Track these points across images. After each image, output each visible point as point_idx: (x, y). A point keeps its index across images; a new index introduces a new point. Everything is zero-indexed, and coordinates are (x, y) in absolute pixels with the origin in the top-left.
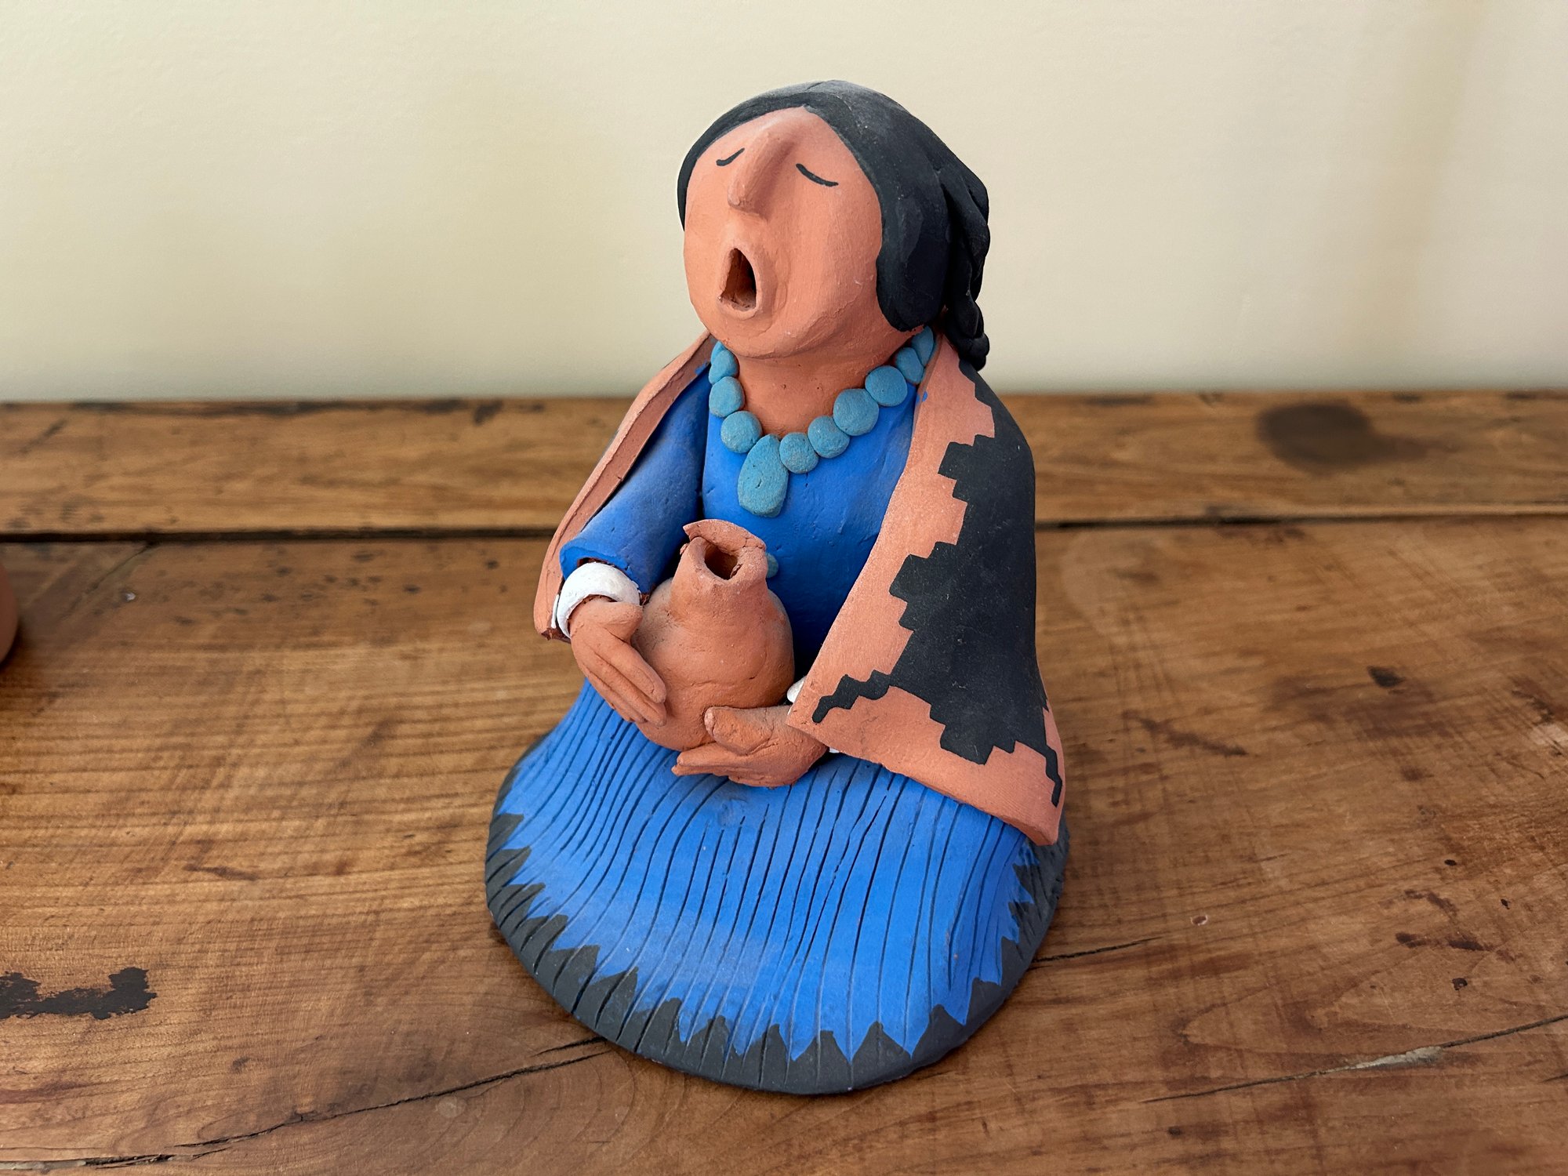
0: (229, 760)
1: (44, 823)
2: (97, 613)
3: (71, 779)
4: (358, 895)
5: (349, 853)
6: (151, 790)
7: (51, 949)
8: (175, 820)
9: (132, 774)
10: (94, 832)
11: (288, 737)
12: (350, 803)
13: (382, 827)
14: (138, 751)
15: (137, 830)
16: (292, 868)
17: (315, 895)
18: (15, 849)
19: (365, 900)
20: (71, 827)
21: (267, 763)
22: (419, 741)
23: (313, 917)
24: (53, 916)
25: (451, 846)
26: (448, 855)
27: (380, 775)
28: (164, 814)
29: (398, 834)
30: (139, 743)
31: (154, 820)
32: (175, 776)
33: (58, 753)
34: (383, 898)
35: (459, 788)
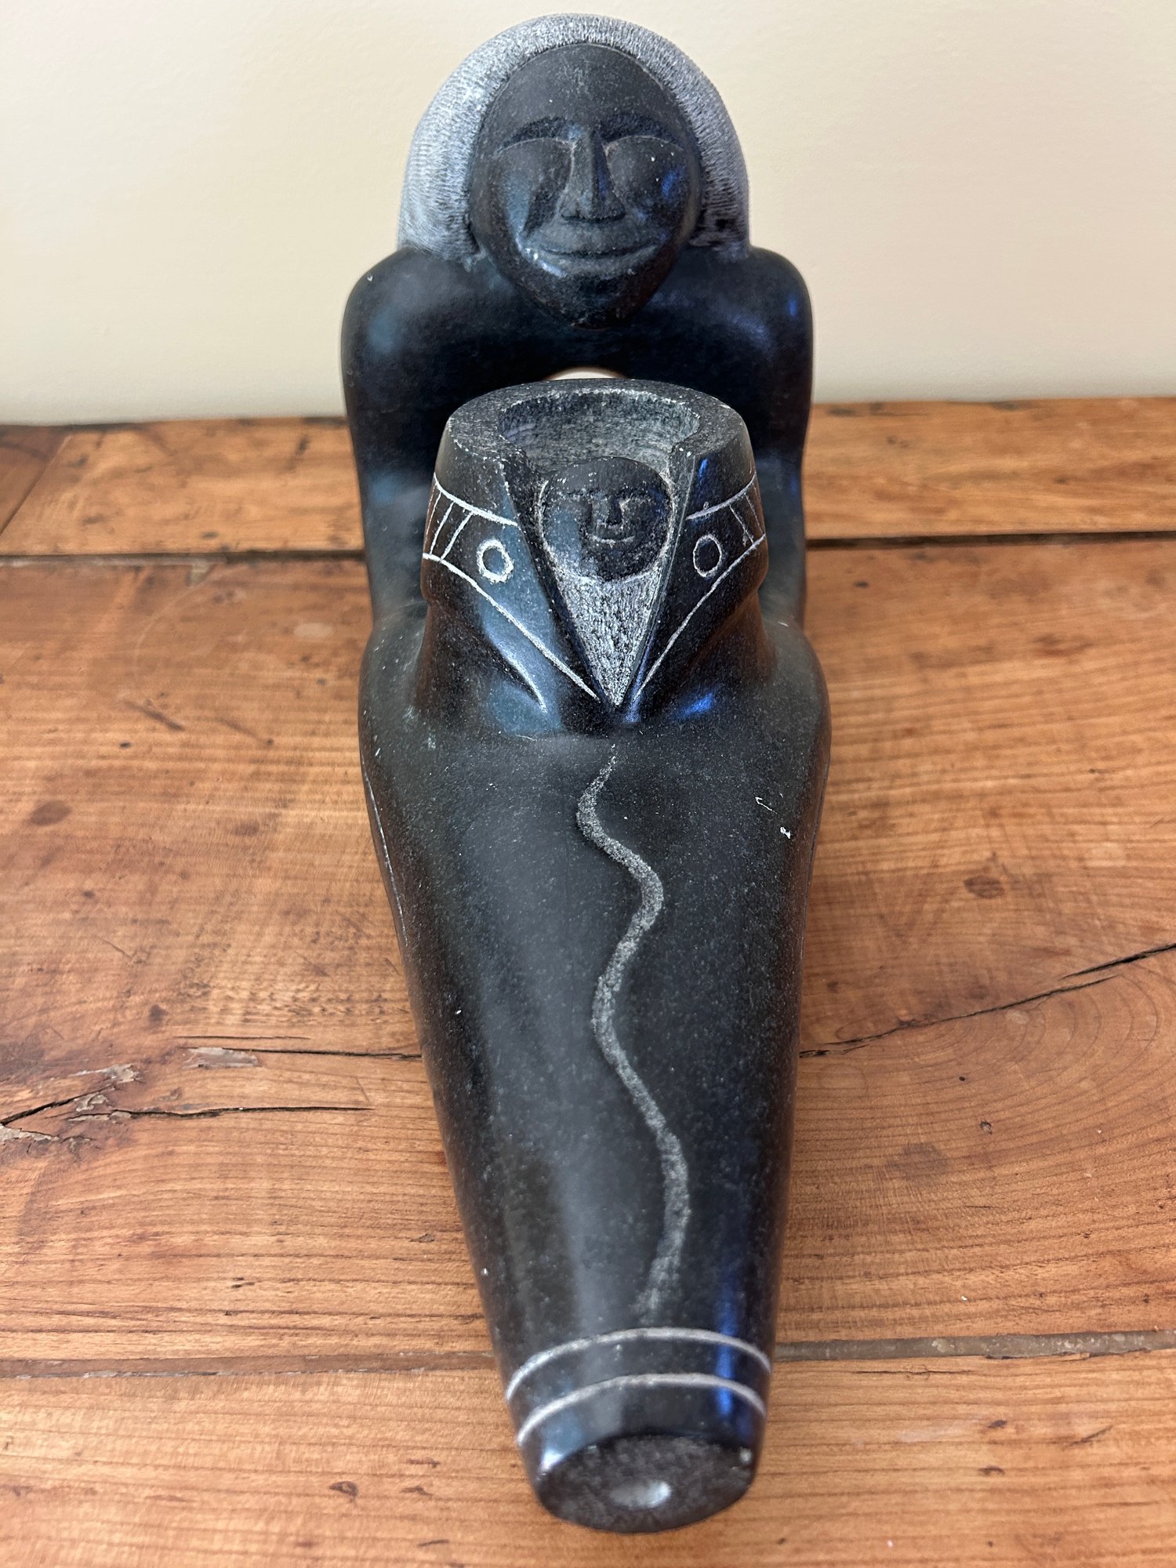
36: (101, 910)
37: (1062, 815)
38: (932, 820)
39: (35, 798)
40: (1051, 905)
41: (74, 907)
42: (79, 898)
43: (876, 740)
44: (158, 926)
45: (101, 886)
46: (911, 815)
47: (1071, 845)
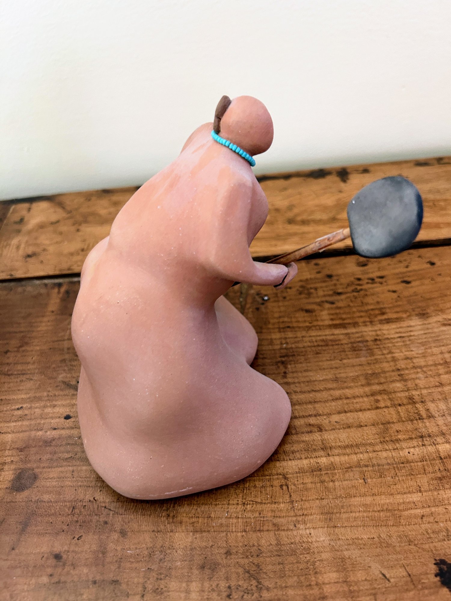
0: (417, 398)
1: (357, 450)
2: (258, 309)
6: (393, 423)
7: (444, 540)
8: (426, 442)
9: (374, 412)
10: (389, 453)
11: (433, 381)
14: (362, 397)
15: (412, 450)
18: (357, 469)
20: (374, 451)
21: (439, 399)
24: (423, 516)
28: (416, 438)
30: (358, 391)
31: (415, 443)
32: (399, 412)
33: (320, 401)
36: (68, 573)
39: (13, 467)
41: (49, 571)
42: (52, 561)
44: (112, 587)
45: (66, 548)
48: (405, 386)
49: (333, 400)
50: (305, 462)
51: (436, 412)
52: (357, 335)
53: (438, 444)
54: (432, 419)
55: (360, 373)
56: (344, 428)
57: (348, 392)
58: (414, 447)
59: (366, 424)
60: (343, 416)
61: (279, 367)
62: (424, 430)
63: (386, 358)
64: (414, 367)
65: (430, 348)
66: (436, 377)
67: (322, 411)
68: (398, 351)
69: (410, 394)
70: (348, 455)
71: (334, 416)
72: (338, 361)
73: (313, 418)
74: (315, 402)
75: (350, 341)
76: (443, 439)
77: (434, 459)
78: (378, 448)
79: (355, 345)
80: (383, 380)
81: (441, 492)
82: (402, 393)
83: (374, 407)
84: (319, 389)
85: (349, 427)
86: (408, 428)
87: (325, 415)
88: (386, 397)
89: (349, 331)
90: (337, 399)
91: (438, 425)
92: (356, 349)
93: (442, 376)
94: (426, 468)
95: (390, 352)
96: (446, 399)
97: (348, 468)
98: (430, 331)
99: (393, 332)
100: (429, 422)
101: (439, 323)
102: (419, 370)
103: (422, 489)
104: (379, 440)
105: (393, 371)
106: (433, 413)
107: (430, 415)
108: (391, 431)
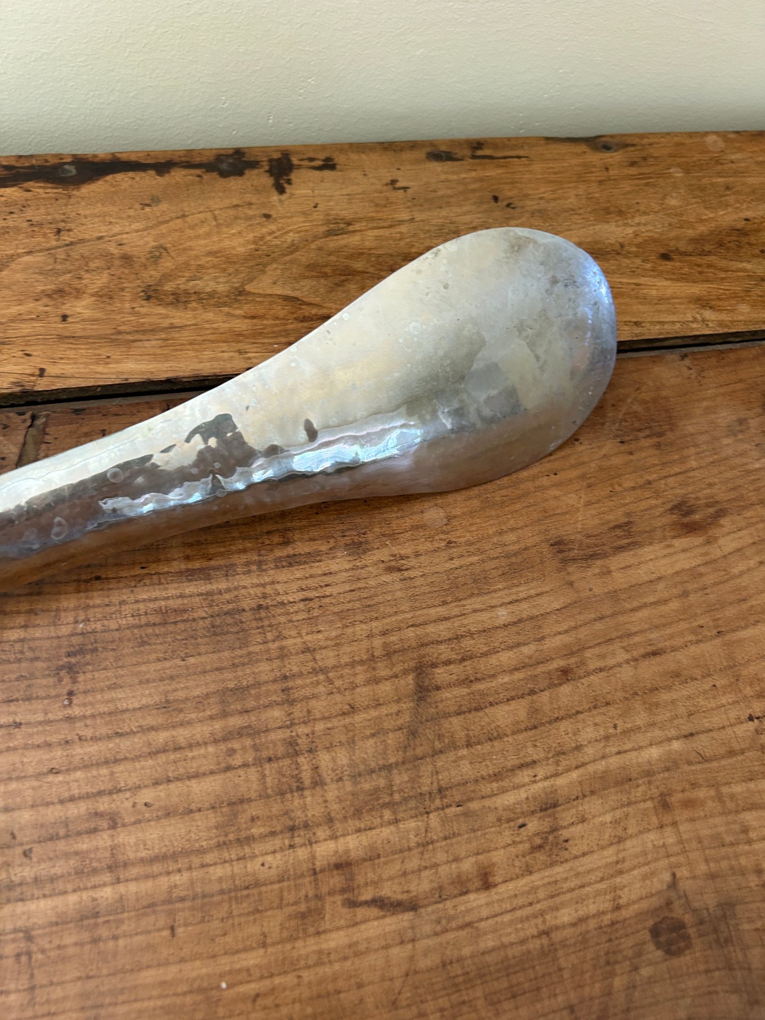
0: (303, 743)
1: (172, 866)
3: (162, 794)
4: (519, 913)
5: (480, 857)
6: (250, 800)
8: (297, 840)
9: (219, 778)
10: (228, 869)
11: (341, 702)
12: (447, 788)
13: (491, 818)
14: (206, 744)
15: (269, 858)
16: (441, 888)
17: (482, 920)
18: (165, 907)
19: (527, 918)
20: (203, 866)
21: (341, 744)
22: (465, 691)
23: (493, 950)
24: (258, 995)
25: (565, 834)
26: (567, 845)
27: (454, 746)
28: (281, 832)
29: (512, 824)
30: (201, 731)
31: (277, 842)
32: (264, 776)
33: (126, 759)
34: (542, 913)
35: (533, 753)
37: (732, 797)
38: (603, 824)
40: (740, 957)
43: (532, 692)
46: (583, 820)
47: (747, 847)
48: (289, 714)
49: (149, 753)
50: (73, 898)
51: (330, 772)
52: (227, 596)
53: (316, 842)
54: (318, 788)
55: (213, 688)
56: (158, 818)
57: (182, 735)
58: (274, 852)
59: (199, 806)
60: (161, 790)
61: (60, 680)
62: (299, 813)
63: (268, 651)
64: (315, 672)
65: (353, 624)
66: (347, 693)
67: (125, 781)
68: (294, 633)
69: (294, 734)
70: (154, 877)
71: (145, 791)
72: (179, 662)
73: (106, 799)
74: (116, 761)
75: (210, 611)
76: (328, 832)
77: (302, 876)
78: (209, 858)
79: (218, 621)
80: (251, 703)
81: (299, 944)
82: (280, 731)
83: (223, 765)
84: (128, 730)
85: (169, 814)
86: (274, 809)
87: (129, 790)
88: (248, 742)
89: (214, 587)
90: (158, 752)
91: (326, 801)
92: (218, 630)
93: (358, 690)
94: (285, 893)
95: (280, 637)
96: (354, 742)
97: (148, 907)
98: (361, 584)
99: (295, 586)
100: (313, 795)
101: (382, 565)
102: (321, 677)
103: (269, 941)
104: (215, 840)
105: (275, 681)
106: (324, 774)
107: (318, 778)
108: (243, 819)
